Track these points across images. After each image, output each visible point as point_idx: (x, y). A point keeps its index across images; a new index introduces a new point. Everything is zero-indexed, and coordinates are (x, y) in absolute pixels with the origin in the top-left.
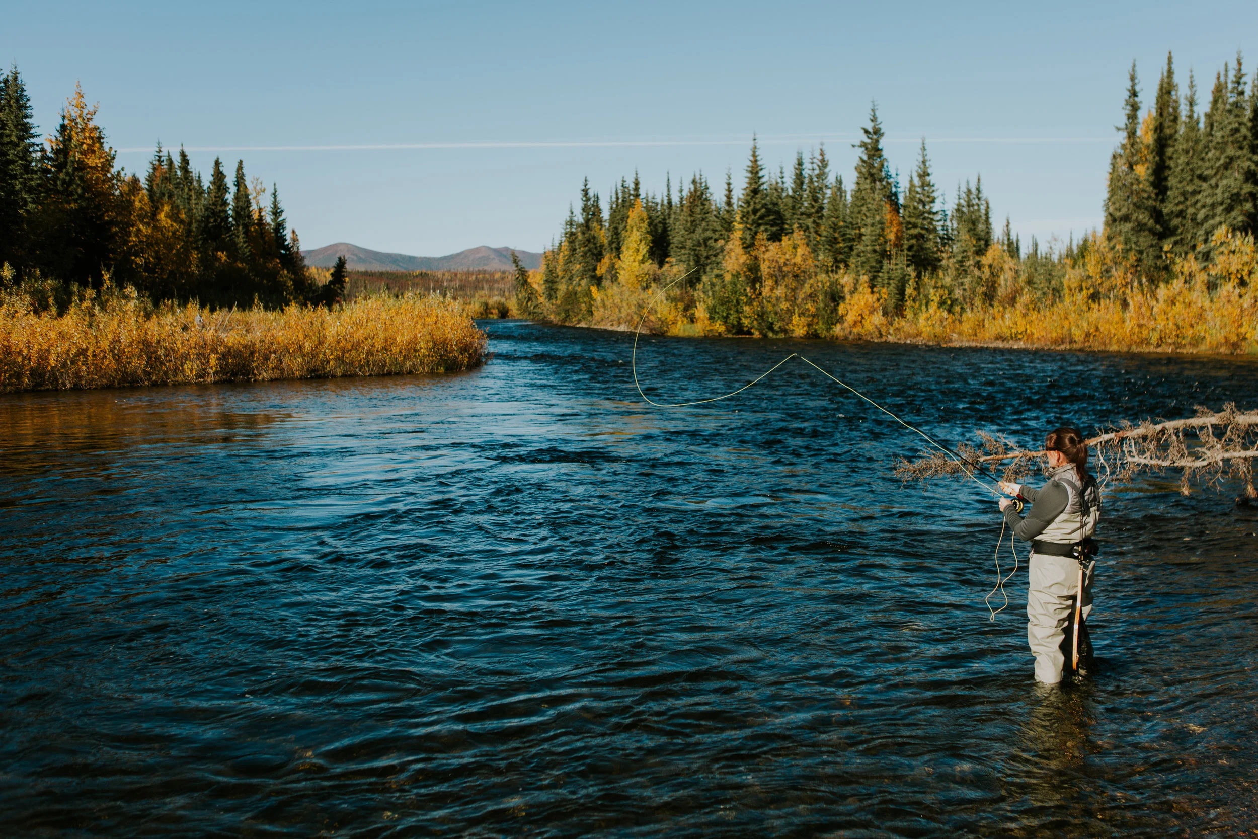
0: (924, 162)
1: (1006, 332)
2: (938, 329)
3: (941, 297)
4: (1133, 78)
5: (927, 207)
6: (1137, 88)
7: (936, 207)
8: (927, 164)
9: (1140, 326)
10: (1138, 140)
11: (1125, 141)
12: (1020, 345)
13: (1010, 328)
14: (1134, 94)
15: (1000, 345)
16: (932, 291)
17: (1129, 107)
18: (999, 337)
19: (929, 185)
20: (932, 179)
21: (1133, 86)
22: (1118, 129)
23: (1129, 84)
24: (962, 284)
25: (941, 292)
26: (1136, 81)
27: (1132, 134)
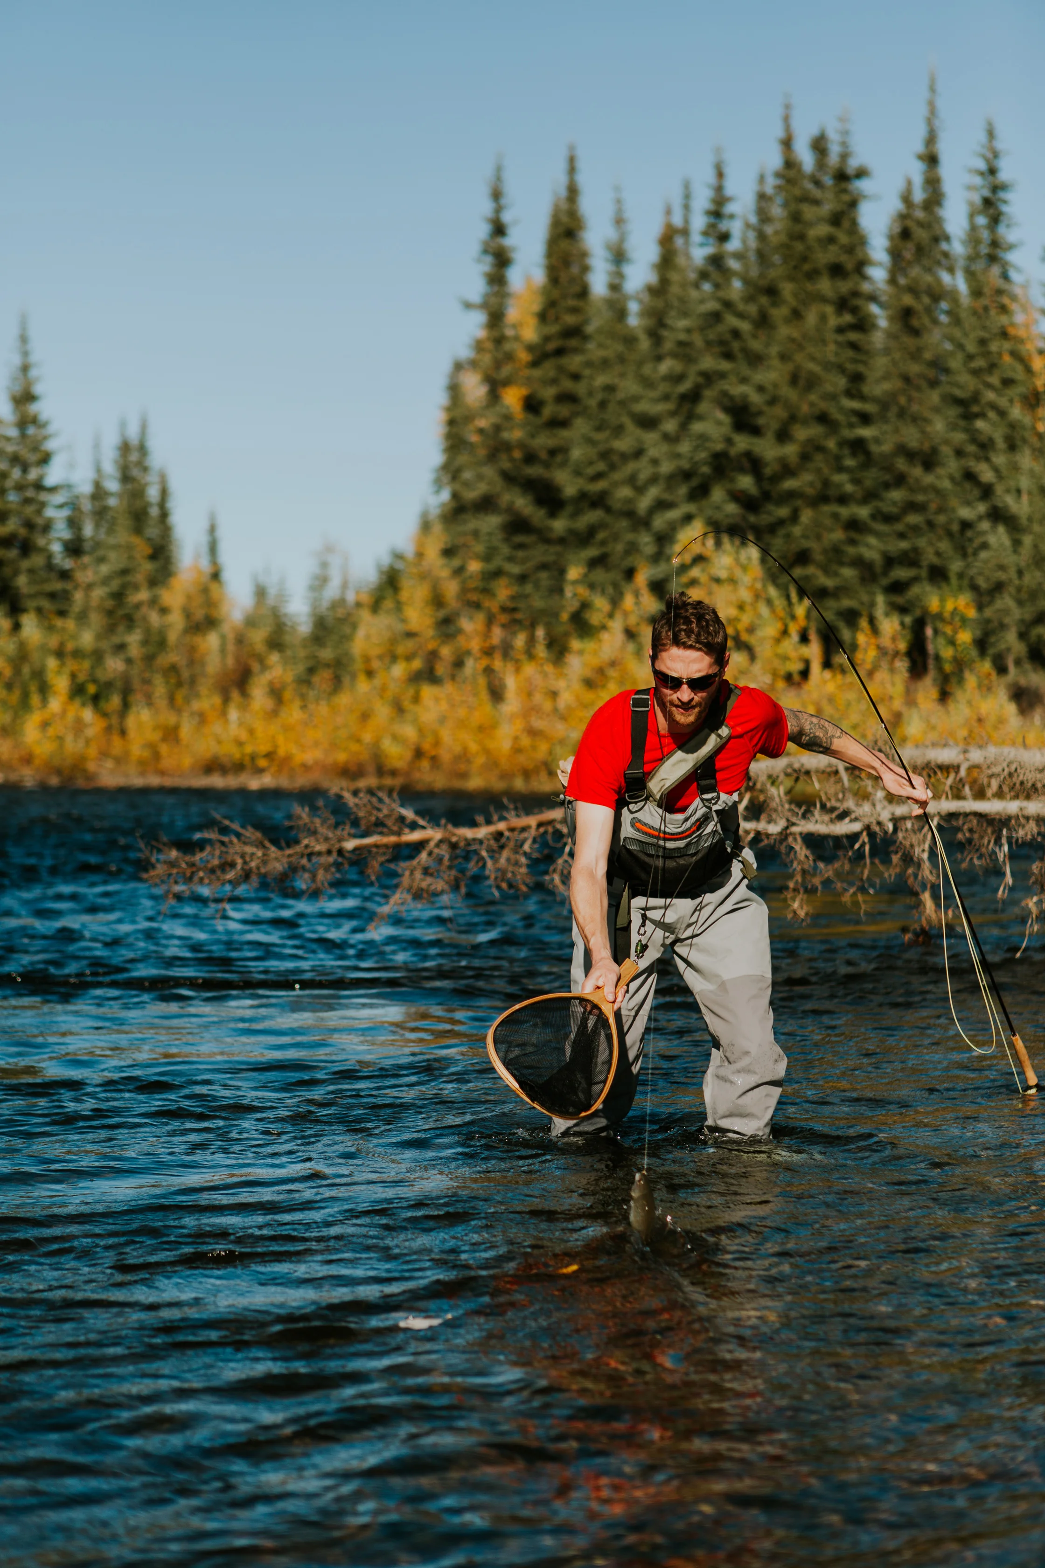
0: (25, 368)
1: (229, 751)
2: (72, 746)
3: (73, 676)
4: (497, 195)
5: (33, 475)
6: (507, 217)
7: (54, 475)
8: (33, 373)
9: (533, 733)
10: (509, 332)
11: (481, 333)
12: (267, 781)
13: (240, 744)
14: (499, 229)
15: (217, 781)
16: (52, 663)
17: (489, 259)
18: (212, 766)
19: (34, 421)
20: (43, 409)
21: (498, 210)
22: (468, 306)
23: (486, 207)
24: (121, 647)
25: (71, 665)
26: (503, 201)
27: (496, 318)
